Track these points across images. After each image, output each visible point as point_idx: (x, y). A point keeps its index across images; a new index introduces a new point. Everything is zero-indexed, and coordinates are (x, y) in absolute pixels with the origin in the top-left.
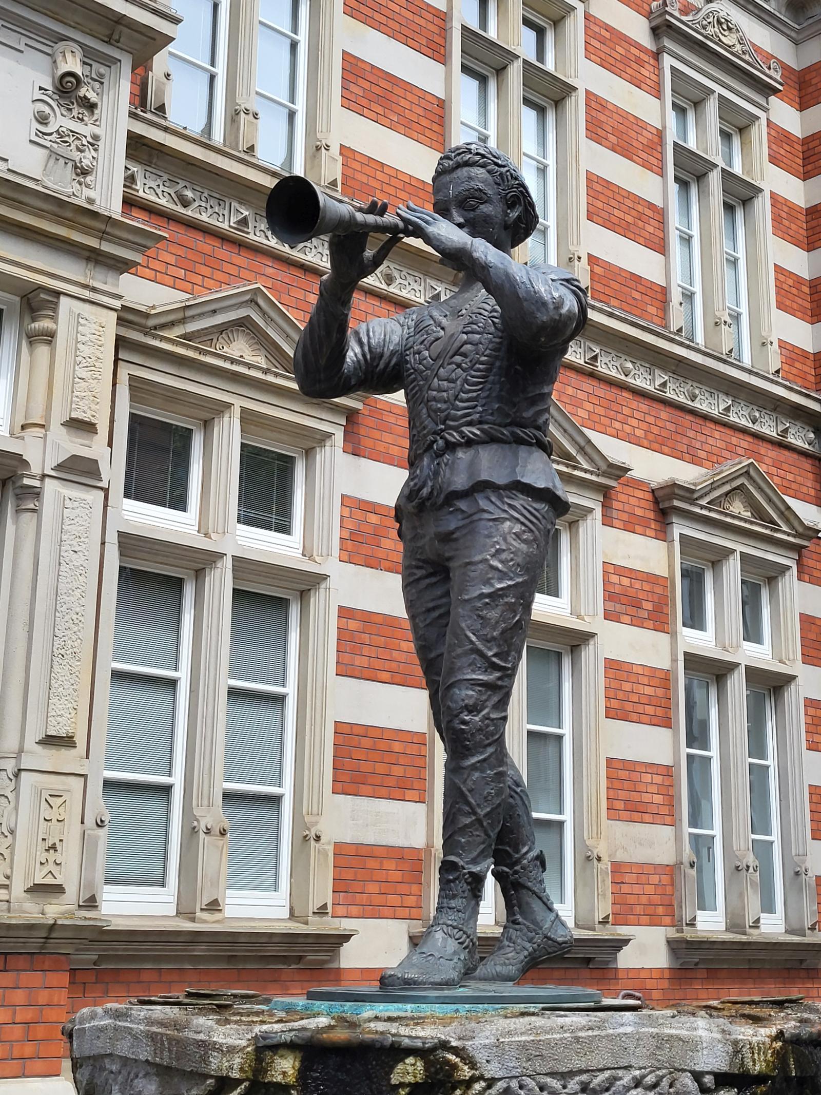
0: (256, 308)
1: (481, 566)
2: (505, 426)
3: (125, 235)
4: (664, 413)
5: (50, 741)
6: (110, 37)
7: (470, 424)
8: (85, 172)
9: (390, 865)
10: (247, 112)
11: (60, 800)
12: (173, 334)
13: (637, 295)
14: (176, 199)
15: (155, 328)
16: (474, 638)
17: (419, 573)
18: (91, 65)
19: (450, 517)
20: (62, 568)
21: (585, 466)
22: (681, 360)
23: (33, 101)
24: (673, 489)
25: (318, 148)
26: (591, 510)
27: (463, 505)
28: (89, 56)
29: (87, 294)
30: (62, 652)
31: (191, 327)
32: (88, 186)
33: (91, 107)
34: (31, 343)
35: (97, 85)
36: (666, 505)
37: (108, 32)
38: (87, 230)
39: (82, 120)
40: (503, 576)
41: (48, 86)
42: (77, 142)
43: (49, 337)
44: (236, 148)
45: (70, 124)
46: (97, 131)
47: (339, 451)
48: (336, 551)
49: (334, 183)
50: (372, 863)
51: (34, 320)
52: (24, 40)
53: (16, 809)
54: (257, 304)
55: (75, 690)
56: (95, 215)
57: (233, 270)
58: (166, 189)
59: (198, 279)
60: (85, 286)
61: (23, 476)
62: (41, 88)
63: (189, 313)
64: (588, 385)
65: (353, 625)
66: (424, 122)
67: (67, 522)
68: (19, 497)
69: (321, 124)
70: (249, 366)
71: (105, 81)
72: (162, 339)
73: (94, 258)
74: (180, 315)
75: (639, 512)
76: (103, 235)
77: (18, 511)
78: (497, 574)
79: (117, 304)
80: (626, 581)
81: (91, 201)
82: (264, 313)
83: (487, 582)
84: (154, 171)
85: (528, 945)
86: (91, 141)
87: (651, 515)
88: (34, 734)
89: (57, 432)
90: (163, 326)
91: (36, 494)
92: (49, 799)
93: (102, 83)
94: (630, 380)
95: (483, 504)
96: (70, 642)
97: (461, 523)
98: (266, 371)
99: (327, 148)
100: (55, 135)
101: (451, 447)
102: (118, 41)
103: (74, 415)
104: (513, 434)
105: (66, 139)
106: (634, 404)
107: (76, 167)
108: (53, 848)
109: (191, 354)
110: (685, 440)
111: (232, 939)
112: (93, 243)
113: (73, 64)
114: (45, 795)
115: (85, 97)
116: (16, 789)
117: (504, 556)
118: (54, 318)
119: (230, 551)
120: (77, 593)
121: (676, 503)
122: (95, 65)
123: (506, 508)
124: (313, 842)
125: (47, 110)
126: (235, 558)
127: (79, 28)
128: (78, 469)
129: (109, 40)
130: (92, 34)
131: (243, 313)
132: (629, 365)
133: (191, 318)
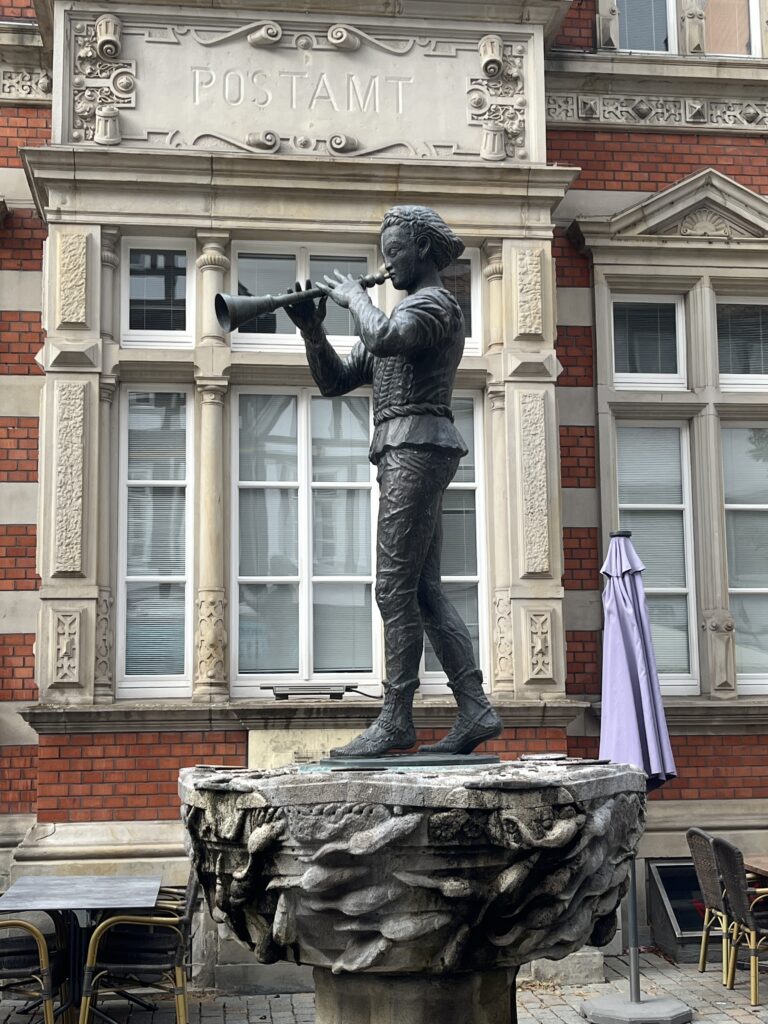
0: (713, 189)
1: (385, 501)
5: (531, 576)
6: (521, 18)
8: (515, 135)
10: (691, 16)
12: (635, 232)
14: (634, 114)
15: (619, 232)
16: (383, 547)
18: (510, 48)
19: (380, 469)
23: (468, 92)
27: (382, 461)
28: (506, 39)
29: (524, 233)
30: (532, 511)
31: (652, 222)
32: (518, 147)
33: (516, 79)
34: (488, 281)
35: (516, 62)
37: (518, 16)
38: (515, 184)
39: (508, 93)
40: (395, 506)
41: (476, 77)
42: (507, 113)
43: (499, 274)
44: (684, 51)
45: (500, 101)
46: (522, 98)
51: (489, 263)
52: (453, 48)
54: (713, 186)
55: (545, 538)
57: (694, 159)
58: (624, 109)
59: (662, 177)
61: (490, 385)
62: (472, 80)
63: (647, 212)
68: (492, 399)
70: (711, 241)
71: (524, 54)
72: (627, 239)
73: (526, 203)
74: (639, 216)
76: (528, 184)
77: (492, 411)
78: (391, 505)
81: (522, 158)
82: (721, 191)
83: (388, 511)
84: (612, 96)
86: (518, 108)
89: (512, 347)
90: (626, 228)
93: (522, 58)
95: (388, 459)
97: (383, 473)
98: (730, 240)
100: (488, 114)
102: (528, 19)
103: (521, 332)
105: (497, 114)
107: (507, 134)
109: (655, 244)
112: (521, 192)
114: (530, 615)
115: (508, 75)
118: (500, 260)
119: (712, 400)
122: (514, 45)
123: (400, 460)
125: (480, 96)
126: (717, 405)
127: (495, 21)
128: (528, 372)
129: (521, 22)
130: (506, 22)
131: (700, 196)
133: (651, 215)
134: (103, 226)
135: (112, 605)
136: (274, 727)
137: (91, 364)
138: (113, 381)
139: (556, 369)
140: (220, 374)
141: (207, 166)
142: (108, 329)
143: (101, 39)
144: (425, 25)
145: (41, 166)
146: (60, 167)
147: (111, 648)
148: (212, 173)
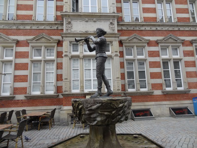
4: (191, 32)
6: (114, 17)
9: (158, 85)
13: (185, 20)
21: (179, 41)
22: (192, 25)
24: (192, 40)
26: (180, 45)
28: (113, 20)
29: (115, 40)
32: (114, 31)
33: (114, 24)
35: (114, 22)
36: (192, 42)
41: (109, 24)
43: (113, 45)
45: (112, 26)
47: (147, 47)
48: (148, 56)
49: (143, 21)
50: (156, 85)
51: (111, 44)
56: (115, 34)
58: (126, 28)
59: (130, 35)
61: (112, 57)
64: (179, 32)
65: (151, 63)
66: (153, 11)
67: (116, 60)
69: (141, 16)
73: (115, 37)
75: (188, 44)
78: (98, 64)
79: (118, 40)
80: (187, 52)
82: (136, 36)
86: (114, 27)
87: (190, 44)
89: (114, 53)
90: (126, 40)
94: (185, 30)
95: (97, 58)
98: (138, 41)
99: (142, 18)
100: (111, 28)
103: (115, 51)
106: (186, 32)
108: (118, 86)
109: (130, 42)
110: (195, 34)
113: (111, 21)
114: (117, 82)
117: (98, 62)
118: (113, 43)
121: (193, 42)
123: (99, 58)
126: (137, 59)
127: (111, 18)
128: (116, 55)
131: (134, 37)
132: (185, 28)
133: (129, 39)
134: (69, 41)
135: (71, 82)
136: (89, 95)
137: (68, 56)
138: (70, 58)
139: (119, 55)
140: (82, 56)
141: (80, 34)
142: (70, 52)
143: (69, 21)
144: (104, 18)
145: (62, 35)
146: (64, 35)
147: (71, 87)
148: (81, 35)
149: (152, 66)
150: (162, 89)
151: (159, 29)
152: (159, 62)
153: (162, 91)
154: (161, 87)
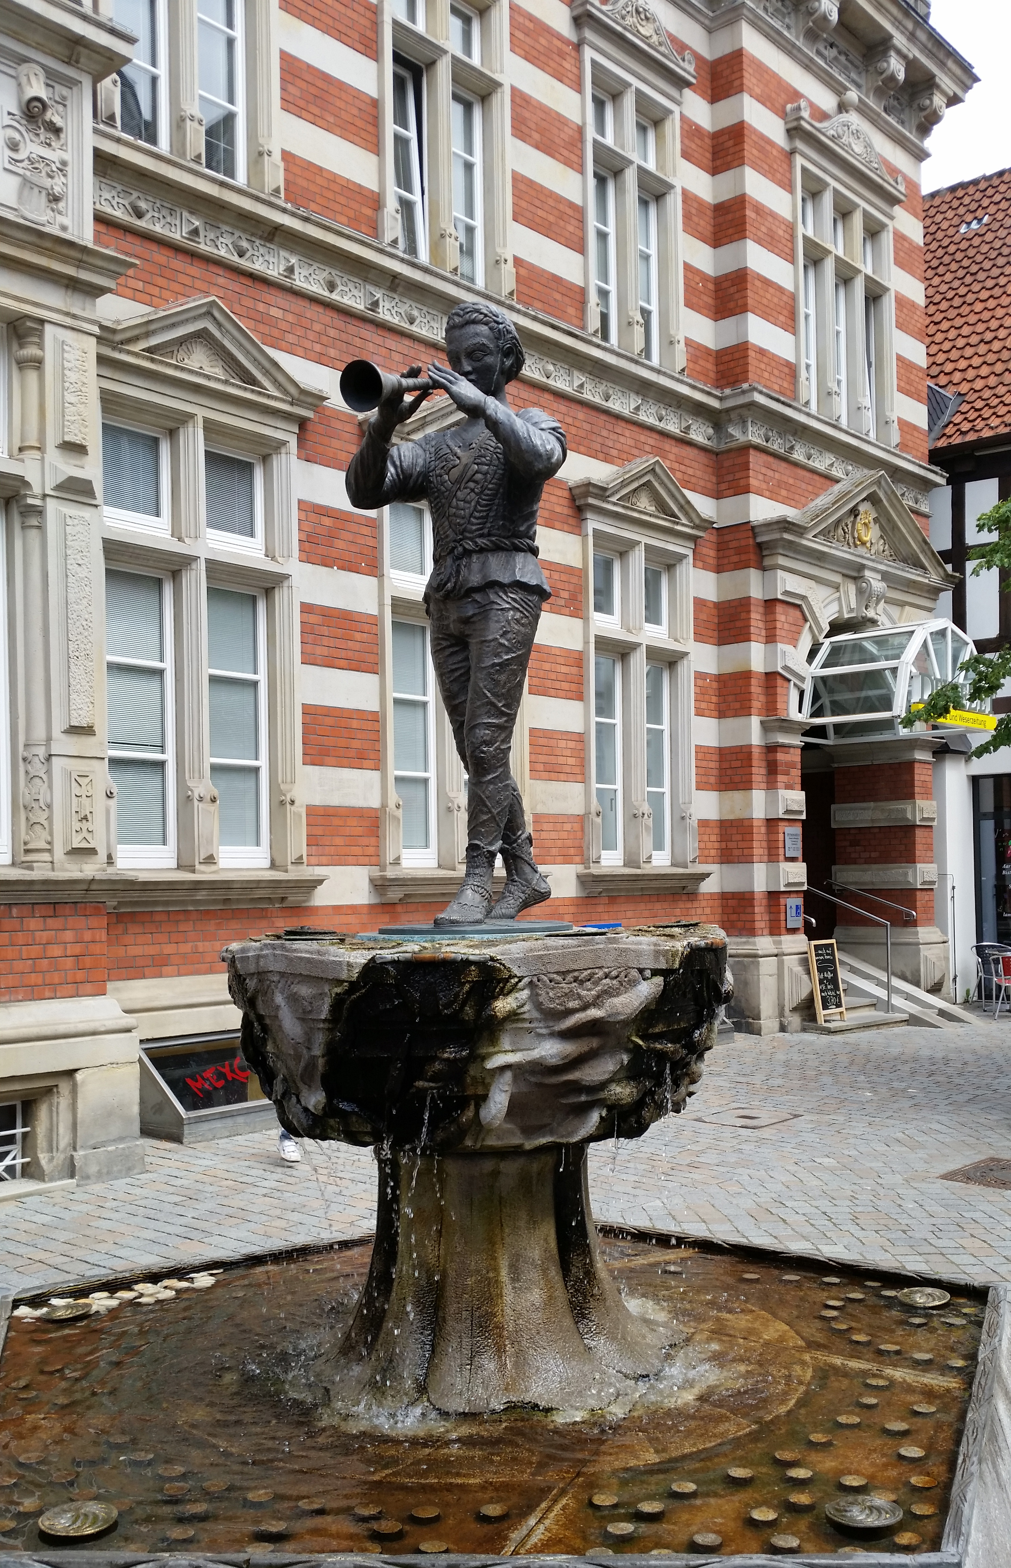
0: (213, 320)
1: (493, 644)
2: (507, 538)
3: (99, 263)
4: (581, 414)
5: (74, 730)
6: (70, 58)
7: (481, 536)
8: (56, 199)
9: (354, 822)
10: (192, 118)
11: (87, 780)
12: (137, 348)
13: (558, 296)
14: (131, 210)
15: (122, 343)
16: (489, 695)
17: (445, 643)
18: (53, 87)
19: (470, 606)
20: (69, 580)
22: (597, 361)
23: (3, 127)
24: (589, 488)
25: (261, 154)
27: (478, 597)
28: (52, 78)
29: (69, 321)
30: (77, 654)
31: (154, 341)
32: (60, 213)
33: (57, 131)
34: (21, 369)
35: (60, 108)
36: (582, 502)
37: (68, 54)
38: (65, 259)
39: (49, 145)
40: (509, 650)
41: (15, 111)
42: (48, 169)
43: (38, 363)
44: (183, 155)
45: (39, 150)
46: (66, 156)
47: (294, 458)
48: (296, 552)
49: (277, 190)
50: (336, 821)
51: (21, 346)
53: (50, 787)
54: (212, 315)
55: (91, 687)
56: (71, 244)
57: (189, 283)
58: (121, 201)
59: (156, 291)
60: (67, 314)
61: (26, 496)
62: (9, 113)
63: (153, 327)
65: (313, 619)
66: (359, 123)
67: (70, 538)
68: (22, 514)
69: (262, 129)
70: (208, 377)
71: (68, 103)
72: (129, 352)
73: (72, 285)
74: (143, 330)
75: (559, 507)
76: (80, 264)
77: (24, 528)
78: (504, 649)
79: (96, 330)
81: (64, 228)
82: (219, 325)
83: (497, 655)
84: (108, 182)
85: (522, 895)
86: (60, 166)
87: (570, 509)
88: (58, 726)
89: (53, 455)
90: (129, 341)
91: (39, 512)
92: (78, 779)
93: (65, 106)
94: (551, 382)
95: (493, 597)
96: (82, 646)
97: (477, 611)
98: (226, 382)
99: (269, 153)
100: (26, 162)
101: (467, 553)
102: (77, 62)
103: (67, 439)
104: (513, 544)
105: (37, 165)
106: (555, 405)
107: (49, 194)
108: (85, 818)
109: (154, 366)
110: (599, 440)
111: (226, 886)
112: (70, 271)
113: (37, 89)
114: (74, 776)
115: (51, 122)
116: (49, 772)
117: (509, 636)
118: (41, 346)
119: (203, 555)
120: (85, 602)
121: (590, 500)
122: (57, 87)
123: (509, 600)
124: (288, 806)
125: (17, 136)
126: (208, 561)
127: (38, 47)
128: (75, 489)
129: (70, 61)
130: (52, 55)
131: (199, 325)
132: (551, 367)
133: (154, 332)
149: (319, 650)
150: (375, 858)
151: (388, 318)
152: (375, 622)
153: (376, 872)
154: (373, 840)
